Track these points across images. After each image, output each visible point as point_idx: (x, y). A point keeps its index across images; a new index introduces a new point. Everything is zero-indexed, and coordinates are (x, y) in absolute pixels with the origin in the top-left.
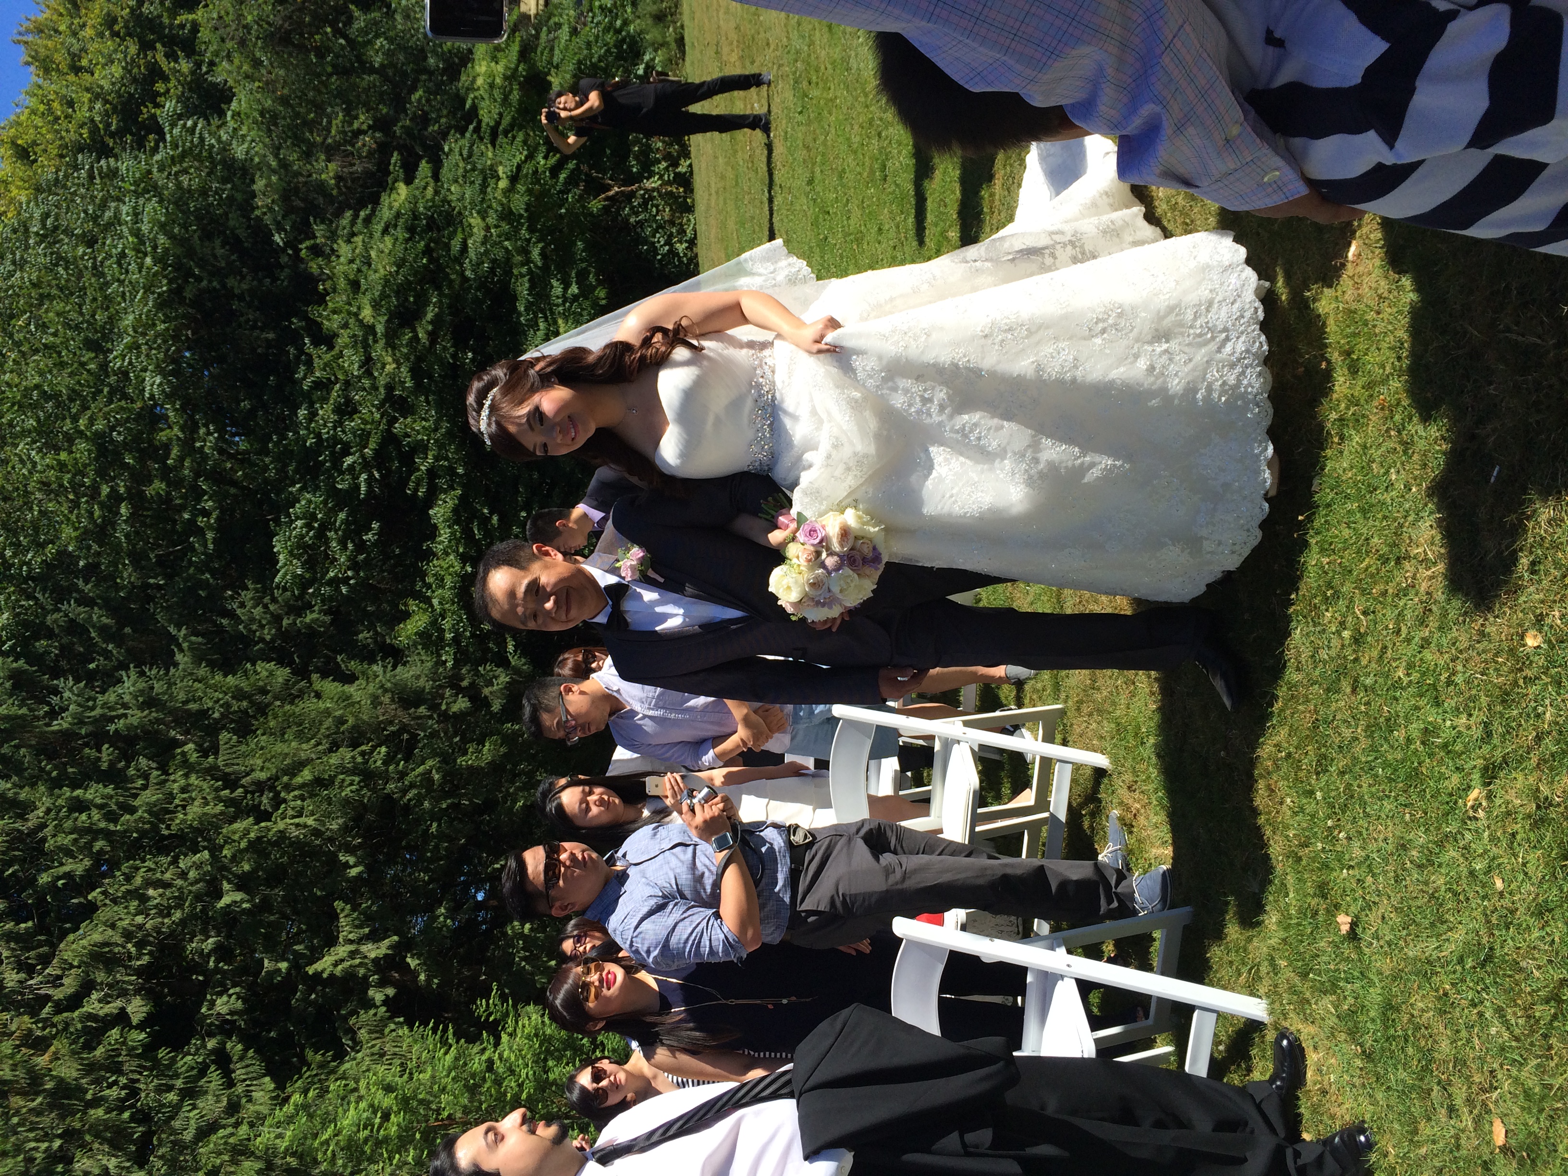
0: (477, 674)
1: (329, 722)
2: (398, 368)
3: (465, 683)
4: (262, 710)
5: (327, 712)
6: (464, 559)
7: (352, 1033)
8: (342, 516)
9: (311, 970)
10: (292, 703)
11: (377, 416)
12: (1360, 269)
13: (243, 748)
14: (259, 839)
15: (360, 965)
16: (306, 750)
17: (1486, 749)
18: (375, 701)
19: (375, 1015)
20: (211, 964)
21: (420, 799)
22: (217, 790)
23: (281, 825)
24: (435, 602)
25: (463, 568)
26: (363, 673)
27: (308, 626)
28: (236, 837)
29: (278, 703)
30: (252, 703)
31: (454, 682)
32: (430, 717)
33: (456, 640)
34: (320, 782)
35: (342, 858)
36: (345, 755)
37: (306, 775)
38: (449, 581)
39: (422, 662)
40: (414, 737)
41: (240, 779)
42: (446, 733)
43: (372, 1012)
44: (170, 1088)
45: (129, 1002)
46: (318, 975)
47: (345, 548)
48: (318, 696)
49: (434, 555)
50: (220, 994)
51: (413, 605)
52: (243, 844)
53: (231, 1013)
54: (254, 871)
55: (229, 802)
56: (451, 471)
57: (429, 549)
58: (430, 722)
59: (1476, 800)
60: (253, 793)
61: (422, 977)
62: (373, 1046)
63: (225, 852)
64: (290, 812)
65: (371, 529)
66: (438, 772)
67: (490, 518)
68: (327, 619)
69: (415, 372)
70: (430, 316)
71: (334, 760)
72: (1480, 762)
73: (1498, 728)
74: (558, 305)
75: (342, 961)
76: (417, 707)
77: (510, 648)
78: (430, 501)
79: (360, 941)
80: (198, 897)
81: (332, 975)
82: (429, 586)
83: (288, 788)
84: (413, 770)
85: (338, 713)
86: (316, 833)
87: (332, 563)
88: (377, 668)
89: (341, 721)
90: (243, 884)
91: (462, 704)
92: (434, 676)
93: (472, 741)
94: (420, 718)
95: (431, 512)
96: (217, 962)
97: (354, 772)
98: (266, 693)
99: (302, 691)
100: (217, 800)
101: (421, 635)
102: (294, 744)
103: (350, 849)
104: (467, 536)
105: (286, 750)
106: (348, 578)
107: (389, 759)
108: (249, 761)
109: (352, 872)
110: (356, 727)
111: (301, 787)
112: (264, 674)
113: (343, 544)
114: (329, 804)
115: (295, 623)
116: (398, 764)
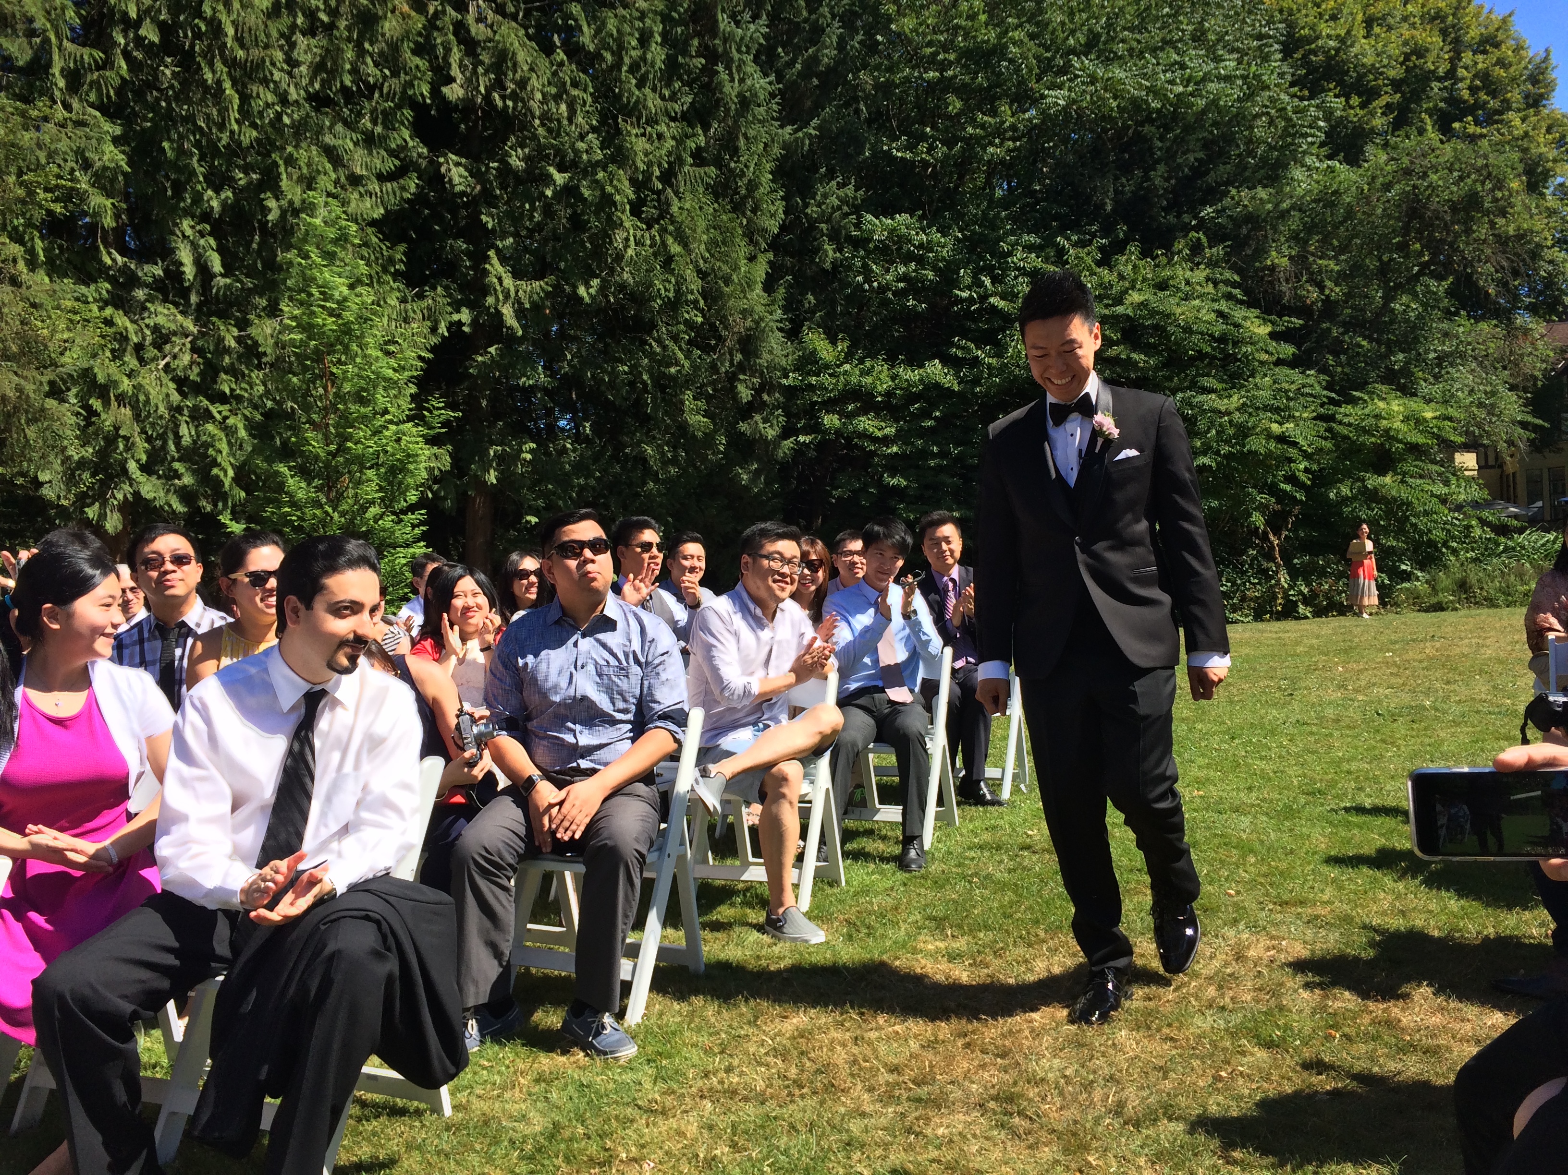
0: (775, 408)
1: (726, 269)
3: (765, 397)
4: (737, 208)
5: (736, 268)
6: (889, 394)
8: (930, 275)
9: (491, 253)
10: (745, 235)
13: (701, 190)
14: (614, 204)
15: (496, 300)
16: (700, 249)
18: (746, 313)
20: (497, 164)
21: (652, 355)
22: (660, 165)
23: (627, 224)
24: (847, 367)
25: (880, 394)
26: (773, 302)
27: (820, 248)
28: (616, 183)
29: (745, 222)
30: (744, 198)
31: (767, 386)
32: (732, 365)
33: (809, 387)
34: (668, 261)
35: (595, 282)
36: (695, 284)
37: (675, 248)
38: (868, 380)
39: (787, 356)
40: (713, 349)
41: (671, 186)
42: (716, 380)
43: (449, 310)
44: (374, 121)
45: (461, 85)
46: (487, 260)
47: (899, 280)
48: (752, 259)
49: (893, 366)
50: (468, 171)
51: (843, 346)
52: (609, 189)
53: (450, 180)
54: (583, 201)
55: (647, 175)
56: (976, 382)
57: (899, 361)
58: (727, 364)
60: (659, 200)
61: (479, 359)
62: (415, 312)
63: (601, 173)
64: (640, 234)
66: (679, 371)
67: (931, 418)
68: (828, 265)
70: (1134, 356)
71: (689, 274)
75: (501, 283)
76: (743, 352)
77: (801, 439)
78: (948, 361)
79: (517, 298)
80: (559, 152)
81: (487, 273)
82: (861, 361)
83: (663, 231)
84: (680, 349)
85: (734, 277)
86: (619, 257)
87: (885, 267)
88: (779, 314)
89: (727, 281)
90: (571, 189)
91: (745, 393)
92: (771, 367)
93: (708, 403)
94: (731, 355)
95: (937, 361)
97: (678, 291)
98: (754, 211)
99: (756, 244)
100: (649, 164)
101: (814, 352)
102: (705, 237)
103: (603, 289)
104: (912, 398)
105: (699, 230)
106: (870, 283)
107: (690, 324)
108: (688, 196)
109: (582, 291)
110: (720, 295)
111: (664, 243)
112: (773, 209)
113: (904, 278)
114: (647, 270)
115: (823, 235)
116: (686, 333)
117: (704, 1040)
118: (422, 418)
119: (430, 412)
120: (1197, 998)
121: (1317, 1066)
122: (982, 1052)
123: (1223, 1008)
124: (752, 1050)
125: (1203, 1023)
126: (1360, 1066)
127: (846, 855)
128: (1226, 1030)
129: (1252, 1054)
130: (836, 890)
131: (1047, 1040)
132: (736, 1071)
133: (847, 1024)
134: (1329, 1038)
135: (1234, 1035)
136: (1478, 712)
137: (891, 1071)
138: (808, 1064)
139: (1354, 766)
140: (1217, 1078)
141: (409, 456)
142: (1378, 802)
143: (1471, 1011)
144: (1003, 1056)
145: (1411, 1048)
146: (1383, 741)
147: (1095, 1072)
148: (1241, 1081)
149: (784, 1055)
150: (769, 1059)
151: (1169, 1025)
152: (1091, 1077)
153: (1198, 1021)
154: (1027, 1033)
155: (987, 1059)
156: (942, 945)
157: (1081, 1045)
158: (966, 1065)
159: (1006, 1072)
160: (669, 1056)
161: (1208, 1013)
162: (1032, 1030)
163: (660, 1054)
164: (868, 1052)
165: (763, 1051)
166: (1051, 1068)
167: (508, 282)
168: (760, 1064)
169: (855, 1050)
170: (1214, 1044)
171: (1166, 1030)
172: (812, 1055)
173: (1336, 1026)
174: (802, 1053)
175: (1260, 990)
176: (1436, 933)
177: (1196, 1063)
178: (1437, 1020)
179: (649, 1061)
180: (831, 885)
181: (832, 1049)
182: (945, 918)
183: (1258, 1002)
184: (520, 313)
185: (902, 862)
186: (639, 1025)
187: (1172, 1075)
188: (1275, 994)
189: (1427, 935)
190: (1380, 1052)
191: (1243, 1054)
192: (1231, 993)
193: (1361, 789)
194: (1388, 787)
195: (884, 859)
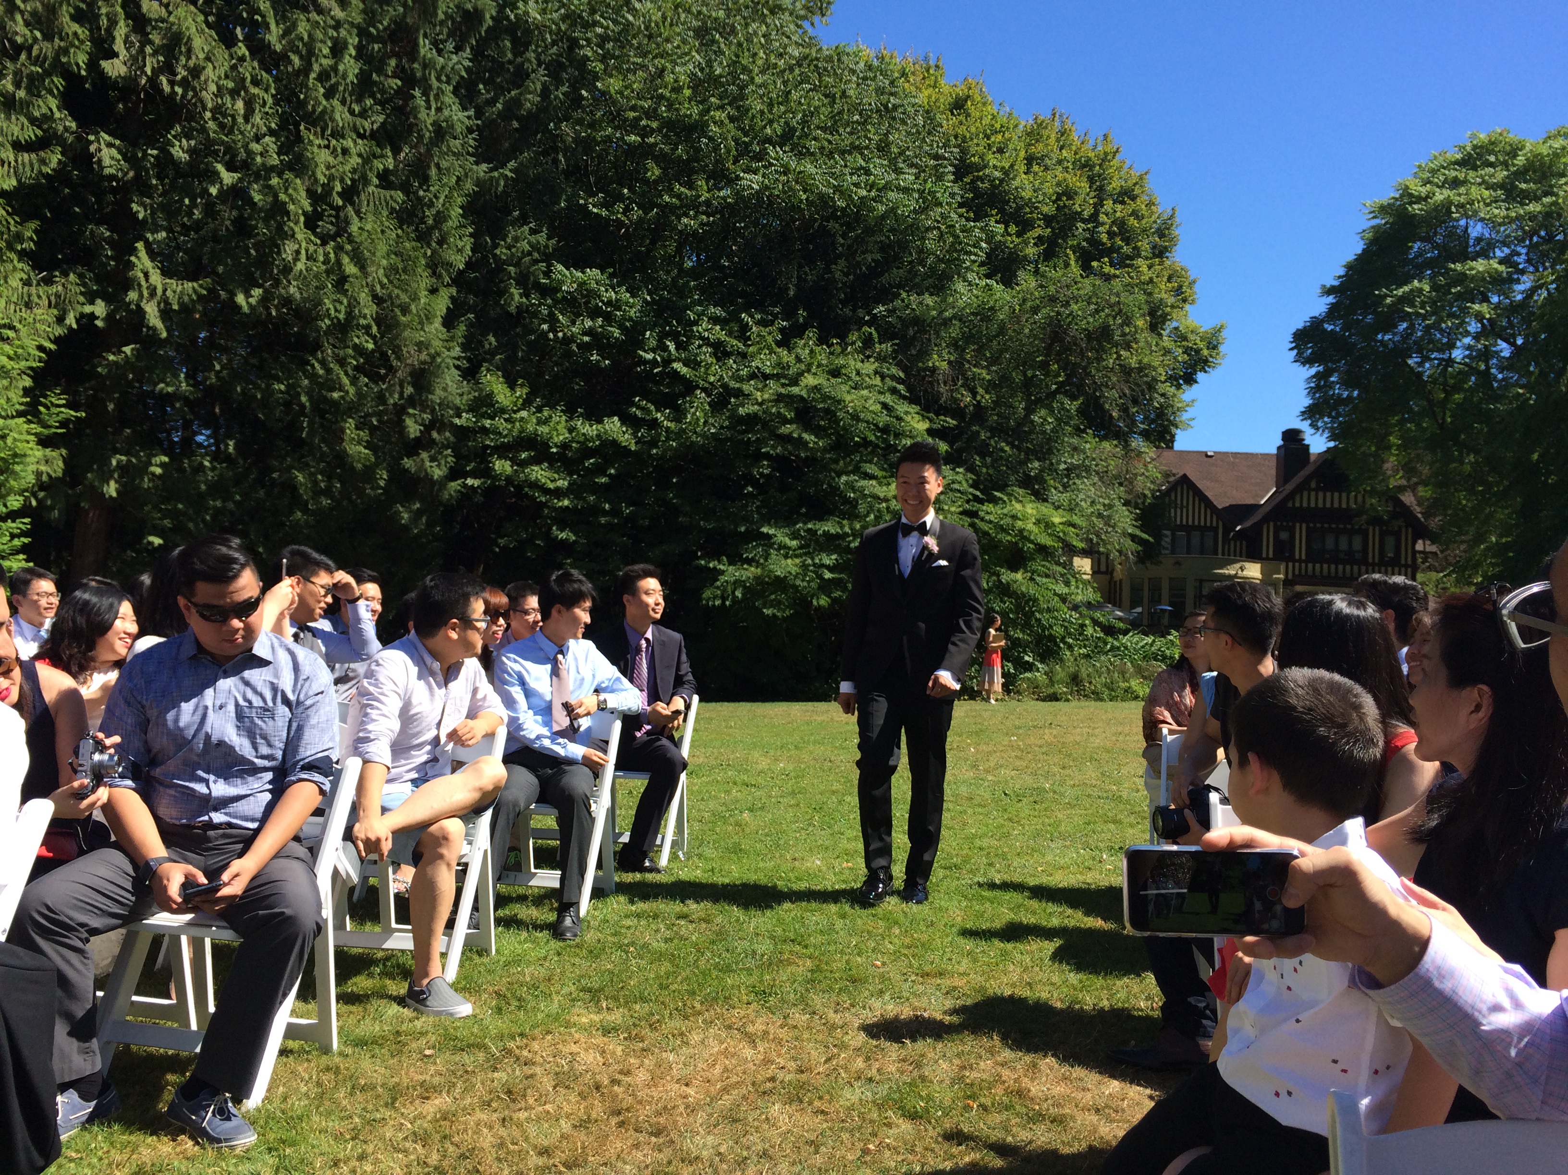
0: (444, 447)
1: (405, 298)
2: (757, 403)
3: (435, 435)
4: (423, 237)
5: (415, 298)
6: (565, 446)
8: (617, 333)
9: (139, 246)
10: (427, 266)
11: (712, 379)
13: (385, 213)
14: (287, 213)
15: (139, 296)
16: (378, 273)
19: (77, 302)
20: (155, 151)
21: (313, 377)
22: (342, 180)
23: (300, 236)
24: (524, 414)
25: (556, 445)
26: (452, 338)
27: (506, 290)
28: (290, 191)
29: (429, 253)
30: (431, 229)
31: (437, 424)
32: (401, 397)
33: (481, 430)
34: (341, 281)
35: (257, 291)
36: (369, 309)
37: (350, 269)
40: (383, 379)
41: (352, 204)
42: (382, 411)
43: (82, 300)
45: (124, 62)
46: (133, 252)
47: (585, 334)
48: (433, 291)
49: (571, 419)
50: (122, 154)
51: (521, 392)
52: (283, 197)
53: (100, 163)
54: (252, 205)
55: (328, 188)
56: (654, 443)
57: (578, 414)
58: (396, 396)
60: (337, 217)
61: (111, 358)
62: (40, 297)
63: (276, 179)
64: (312, 248)
66: (342, 397)
67: (605, 475)
68: (512, 309)
69: (751, 420)
70: (806, 436)
71: (364, 297)
76: (415, 385)
77: (470, 482)
78: (627, 420)
79: (164, 297)
80: (230, 150)
82: (539, 410)
83: (339, 249)
84: (346, 374)
85: (413, 307)
86: (287, 270)
87: (571, 319)
88: (457, 351)
89: (405, 310)
90: (237, 193)
91: (413, 429)
92: (444, 404)
93: (371, 435)
94: (402, 386)
95: (616, 418)
97: (349, 314)
98: (440, 243)
99: (439, 277)
100: (331, 178)
101: (491, 395)
102: (384, 262)
103: (265, 300)
104: (586, 452)
105: (378, 254)
106: (555, 332)
107: (359, 350)
108: (370, 217)
109: (240, 299)
110: (397, 324)
111: (339, 263)
112: (460, 244)
113: (589, 332)
114: (317, 287)
115: (510, 278)
116: (354, 358)
117: (334, 1125)
118: (36, 414)
119: (48, 408)
120: (846, 1069)
121: (956, 1137)
122: (636, 1130)
123: (871, 1080)
124: (388, 1135)
125: (852, 1095)
126: (996, 1135)
127: (498, 921)
128: (874, 1102)
129: (898, 1126)
130: (485, 960)
131: (701, 1116)
132: (371, 1159)
133: (494, 1105)
134: (968, 1108)
135: (880, 1107)
136: (1089, 796)
137: (541, 1154)
138: (451, 1149)
139: (985, 843)
140: (865, 1151)
141: (16, 455)
142: (1007, 878)
143: (1091, 1078)
144: (657, 1134)
145: (1037, 1118)
146: (1010, 820)
147: (748, 1148)
148: (887, 1153)
149: (423, 1138)
150: (407, 1145)
151: (821, 1098)
152: (745, 1153)
153: (847, 1093)
154: (682, 1109)
155: (642, 1137)
156: (596, 1018)
157: (735, 1121)
158: (619, 1145)
159: (660, 1151)
160: (293, 1144)
161: (856, 1084)
162: (687, 1107)
163: (284, 1143)
164: (516, 1133)
165: (401, 1135)
166: (705, 1145)
167: (156, 278)
168: (399, 1151)
169: (503, 1132)
170: (861, 1116)
171: (817, 1103)
172: (456, 1139)
173: (973, 1097)
174: (445, 1137)
175: (904, 1060)
176: (1059, 1005)
177: (845, 1136)
178: (1059, 1090)
179: (270, 1150)
180: (480, 954)
181: (477, 1132)
182: (601, 990)
183: (902, 1073)
184: (166, 313)
185: (556, 930)
186: (258, 1110)
187: (823, 1149)
188: (919, 1066)
189: (1051, 1007)
190: (1013, 1122)
191: (889, 1125)
192: (877, 1065)
193: (991, 865)
194: (1015, 864)
195: (538, 927)
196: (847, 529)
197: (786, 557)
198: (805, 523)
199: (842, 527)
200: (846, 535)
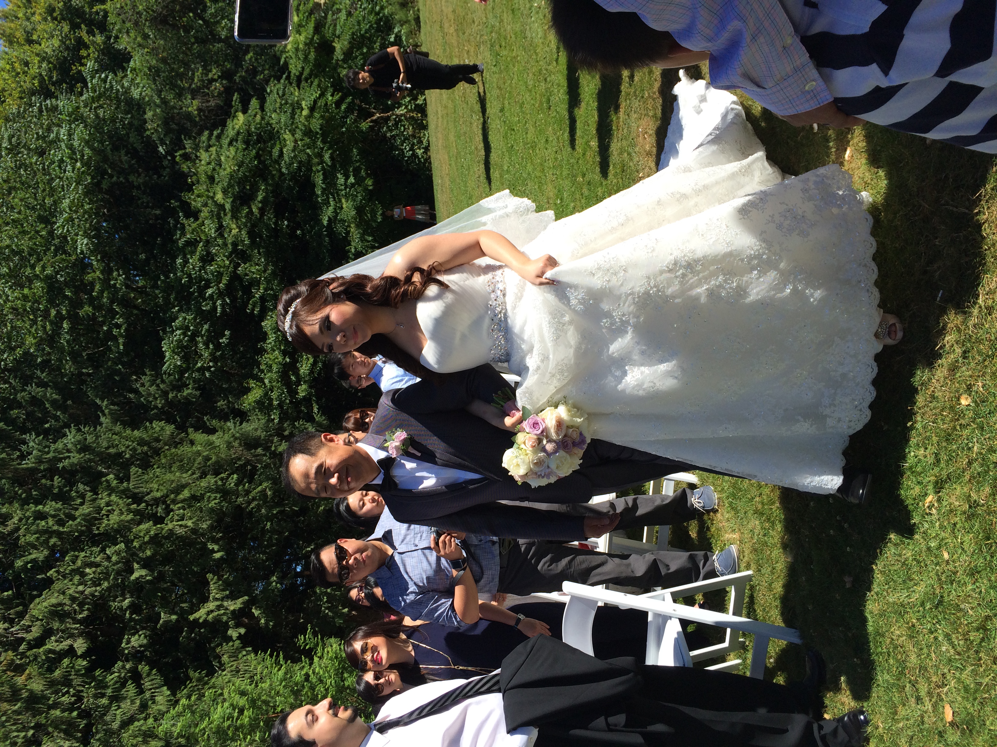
0: (294, 426)
1: (199, 459)
2: (240, 232)
3: (286, 433)
4: (157, 452)
5: (199, 453)
6: (284, 353)
7: (218, 657)
8: (206, 327)
9: (191, 618)
10: (176, 447)
11: (227, 263)
12: (853, 165)
13: (146, 477)
14: (156, 535)
15: (224, 614)
16: (186, 477)
17: (937, 470)
18: (229, 446)
19: (233, 646)
20: (127, 615)
21: (259, 507)
22: (129, 505)
23: (170, 526)
24: (266, 381)
25: (284, 359)
26: (221, 428)
27: (186, 398)
28: (142, 534)
29: (167, 447)
30: (150, 448)
31: (279, 433)
32: (265, 455)
33: (280, 406)
34: (194, 498)
35: (210, 547)
36: (211, 480)
37: (186, 494)
38: (275, 368)
40: (254, 468)
41: (143, 497)
42: (275, 465)
43: (231, 644)
44: (103, 695)
45: (75, 641)
46: (196, 621)
47: (208, 347)
48: (192, 443)
49: (266, 351)
50: (134, 634)
51: (252, 383)
52: (147, 539)
53: (140, 646)
54: (153, 555)
55: (136, 512)
57: (262, 347)
58: (265, 458)
59: (931, 502)
60: (152, 505)
61: (263, 621)
62: (232, 666)
63: (135, 544)
64: (176, 517)
65: (225, 335)
66: (270, 490)
68: (198, 393)
69: (251, 234)
70: (260, 198)
71: (204, 483)
72: (933, 478)
73: (944, 457)
74: (342, 190)
75: (212, 611)
76: (256, 449)
77: (315, 410)
79: (222, 599)
80: (118, 573)
81: (205, 621)
82: (262, 371)
83: (174, 502)
84: (254, 489)
85: (205, 454)
86: (193, 531)
87: (200, 357)
88: (230, 424)
89: (207, 459)
90: (146, 564)
92: (266, 428)
94: (258, 455)
95: (263, 324)
96: (131, 614)
97: (216, 491)
98: (159, 441)
99: (182, 440)
100: (129, 511)
101: (258, 402)
102: (178, 474)
103: (215, 541)
105: (173, 478)
106: (210, 367)
107: (239, 482)
108: (149, 485)
109: (217, 556)
110: (217, 462)
111: (183, 501)
112: (158, 429)
113: (207, 345)
114: (201, 512)
115: (177, 396)
116: (244, 486)
196: (319, 168)
197: (342, 208)
198: (317, 196)
199: (319, 171)
200: (323, 167)
